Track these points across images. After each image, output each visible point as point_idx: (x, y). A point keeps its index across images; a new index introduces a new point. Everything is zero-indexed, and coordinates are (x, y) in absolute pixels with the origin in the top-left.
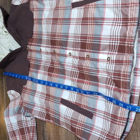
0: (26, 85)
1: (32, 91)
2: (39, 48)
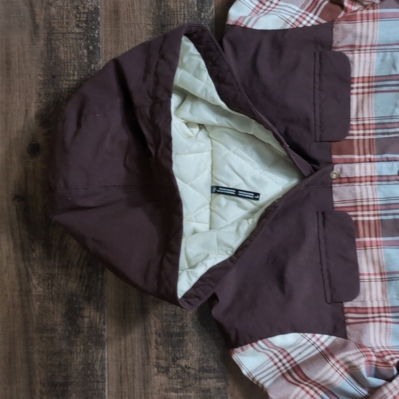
0: (360, 297)
1: (394, 310)
2: (392, 169)
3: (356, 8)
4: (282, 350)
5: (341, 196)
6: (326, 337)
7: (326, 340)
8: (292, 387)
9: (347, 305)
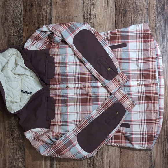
0: (55, 119)
1: (62, 122)
2: (65, 86)
3: (55, 45)
4: (36, 132)
5: (52, 93)
6: (46, 129)
7: (46, 130)
8: (37, 142)
9: (51, 121)
